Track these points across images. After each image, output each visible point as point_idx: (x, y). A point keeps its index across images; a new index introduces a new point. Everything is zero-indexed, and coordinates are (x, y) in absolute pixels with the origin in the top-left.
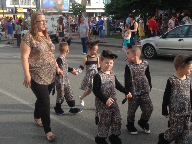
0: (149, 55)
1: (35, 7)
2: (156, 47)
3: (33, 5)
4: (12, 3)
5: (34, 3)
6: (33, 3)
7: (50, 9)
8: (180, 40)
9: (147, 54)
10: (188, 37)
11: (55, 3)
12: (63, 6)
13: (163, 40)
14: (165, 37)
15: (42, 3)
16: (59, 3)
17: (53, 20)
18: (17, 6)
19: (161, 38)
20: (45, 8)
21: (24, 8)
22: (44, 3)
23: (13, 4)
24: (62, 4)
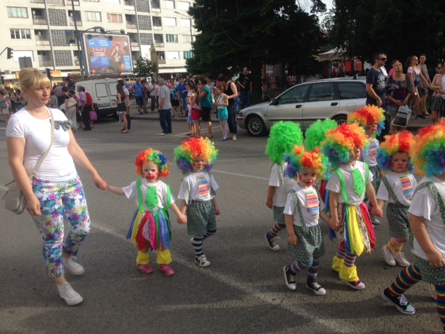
0: (256, 131)
1: (79, 67)
2: (264, 118)
3: (77, 65)
4: (42, 63)
5: (78, 62)
6: (75, 62)
7: (103, 69)
8: (298, 107)
9: (253, 130)
10: (308, 101)
11: (110, 61)
12: (122, 65)
13: (273, 107)
14: (276, 103)
15: (89, 61)
16: (117, 60)
17: (107, 86)
18: (51, 68)
19: (271, 104)
20: (95, 69)
21: (62, 71)
22: (92, 61)
23: (44, 65)
24: (122, 61)
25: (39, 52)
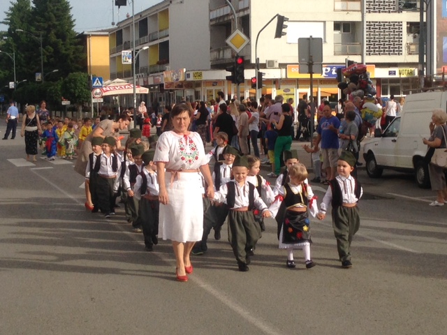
1: (415, 59)
3: (410, 54)
4: (339, 47)
5: (413, 48)
6: (409, 48)
15: (440, 46)
18: (356, 59)
21: (378, 65)
23: (344, 53)
25: (337, 26)
